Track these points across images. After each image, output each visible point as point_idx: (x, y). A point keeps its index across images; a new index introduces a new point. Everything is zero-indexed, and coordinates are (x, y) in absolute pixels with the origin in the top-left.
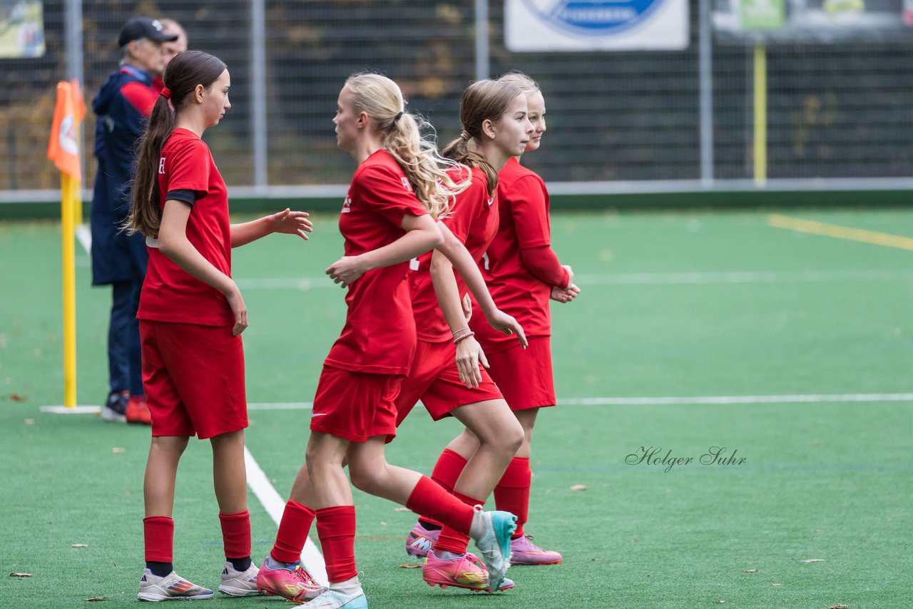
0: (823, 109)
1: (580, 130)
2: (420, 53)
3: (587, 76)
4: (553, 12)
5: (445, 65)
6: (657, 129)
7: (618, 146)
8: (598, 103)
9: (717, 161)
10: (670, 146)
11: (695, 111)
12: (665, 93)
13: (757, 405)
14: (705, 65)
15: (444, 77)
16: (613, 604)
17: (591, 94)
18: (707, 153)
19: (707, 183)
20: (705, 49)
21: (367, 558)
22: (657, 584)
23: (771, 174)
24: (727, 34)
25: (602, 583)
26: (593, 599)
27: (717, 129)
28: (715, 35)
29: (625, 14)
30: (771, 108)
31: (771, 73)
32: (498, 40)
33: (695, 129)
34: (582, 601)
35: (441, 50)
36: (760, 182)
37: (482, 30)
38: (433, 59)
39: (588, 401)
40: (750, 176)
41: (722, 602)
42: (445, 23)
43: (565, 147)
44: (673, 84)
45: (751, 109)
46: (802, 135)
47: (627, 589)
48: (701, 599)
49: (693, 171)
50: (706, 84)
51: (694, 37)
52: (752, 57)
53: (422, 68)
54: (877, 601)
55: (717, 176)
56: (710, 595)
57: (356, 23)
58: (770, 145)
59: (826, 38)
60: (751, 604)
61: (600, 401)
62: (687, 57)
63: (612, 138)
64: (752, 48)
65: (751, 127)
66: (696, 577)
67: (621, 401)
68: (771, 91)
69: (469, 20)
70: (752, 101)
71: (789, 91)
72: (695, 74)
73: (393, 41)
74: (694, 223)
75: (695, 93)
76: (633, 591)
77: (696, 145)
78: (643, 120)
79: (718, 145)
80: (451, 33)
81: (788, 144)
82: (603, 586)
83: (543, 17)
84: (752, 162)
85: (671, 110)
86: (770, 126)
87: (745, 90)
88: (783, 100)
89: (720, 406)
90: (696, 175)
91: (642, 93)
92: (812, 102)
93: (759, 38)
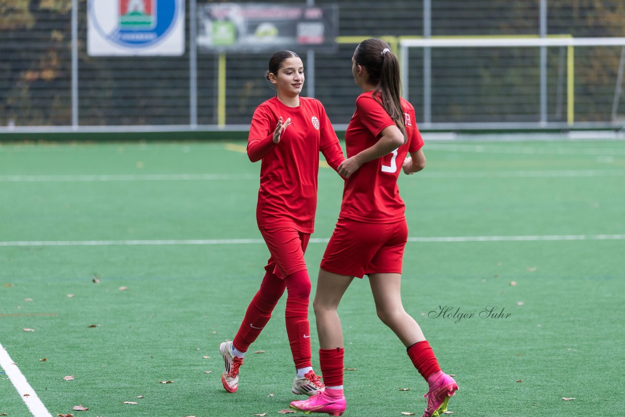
0: (255, 88)
1: (126, 98)
2: (42, 57)
3: (131, 69)
4: (113, 34)
5: (54, 63)
6: (167, 98)
7: (146, 107)
8: (137, 84)
9: (199, 116)
10: (174, 107)
11: (188, 88)
12: (172, 79)
13: (219, 245)
14: (193, 64)
15: (55, 69)
16: (141, 350)
17: (132, 79)
18: (193, 111)
19: (193, 127)
20: (193, 55)
21: (10, 326)
22: (164, 340)
23: (228, 122)
24: (204, 48)
25: (135, 339)
26: (130, 348)
27: (199, 98)
28: (199, 49)
29: (151, 36)
30: (228, 87)
31: (228, 68)
32: (83, 49)
33: (187, 97)
34: (124, 349)
35: (53, 55)
36: (221, 126)
37: (75, 44)
38: (49, 60)
39: (129, 242)
40: (216, 123)
41: (198, 349)
42: (55, 40)
43: (118, 107)
44: (177, 74)
45: (217, 88)
46: (243, 102)
47: (148, 342)
48: (187, 348)
49: (186, 120)
50: (193, 74)
51: (187, 49)
52: (217, 60)
53: (42, 64)
54: (280, 349)
55: (199, 123)
56: (192, 345)
57: (8, 40)
58: (228, 107)
59: (257, 50)
60: (213, 351)
61: (136, 242)
62: (183, 59)
63: (143, 102)
64: (218, 55)
65: (217, 97)
66: (185, 336)
67: (147, 242)
68: (228, 78)
69: (68, 39)
70: (217, 83)
71: (237, 78)
72: (188, 69)
73: (27, 50)
74: (187, 148)
75: (188, 79)
76: (151, 343)
77: (188, 106)
78: (160, 93)
79: (199, 107)
80: (59, 46)
81: (237, 106)
82: (135, 341)
83: (108, 37)
84: (217, 115)
85: (174, 88)
86: (228, 97)
87: (214, 77)
88: (234, 83)
89: (199, 245)
90: (188, 122)
91: (160, 79)
92: (249, 84)
93: (221, 50)
